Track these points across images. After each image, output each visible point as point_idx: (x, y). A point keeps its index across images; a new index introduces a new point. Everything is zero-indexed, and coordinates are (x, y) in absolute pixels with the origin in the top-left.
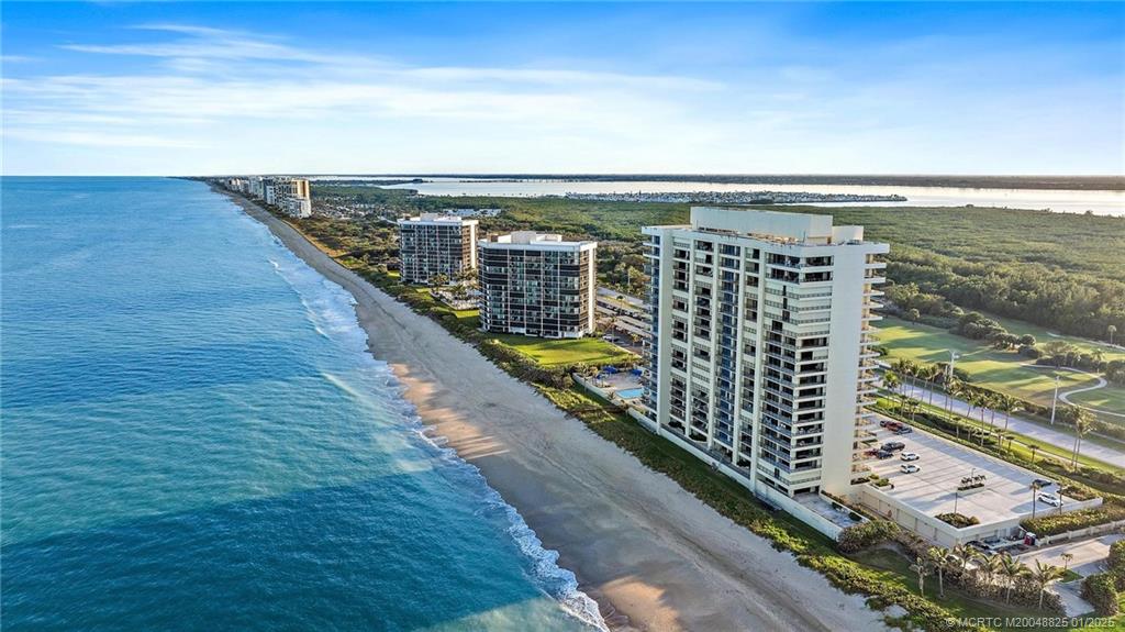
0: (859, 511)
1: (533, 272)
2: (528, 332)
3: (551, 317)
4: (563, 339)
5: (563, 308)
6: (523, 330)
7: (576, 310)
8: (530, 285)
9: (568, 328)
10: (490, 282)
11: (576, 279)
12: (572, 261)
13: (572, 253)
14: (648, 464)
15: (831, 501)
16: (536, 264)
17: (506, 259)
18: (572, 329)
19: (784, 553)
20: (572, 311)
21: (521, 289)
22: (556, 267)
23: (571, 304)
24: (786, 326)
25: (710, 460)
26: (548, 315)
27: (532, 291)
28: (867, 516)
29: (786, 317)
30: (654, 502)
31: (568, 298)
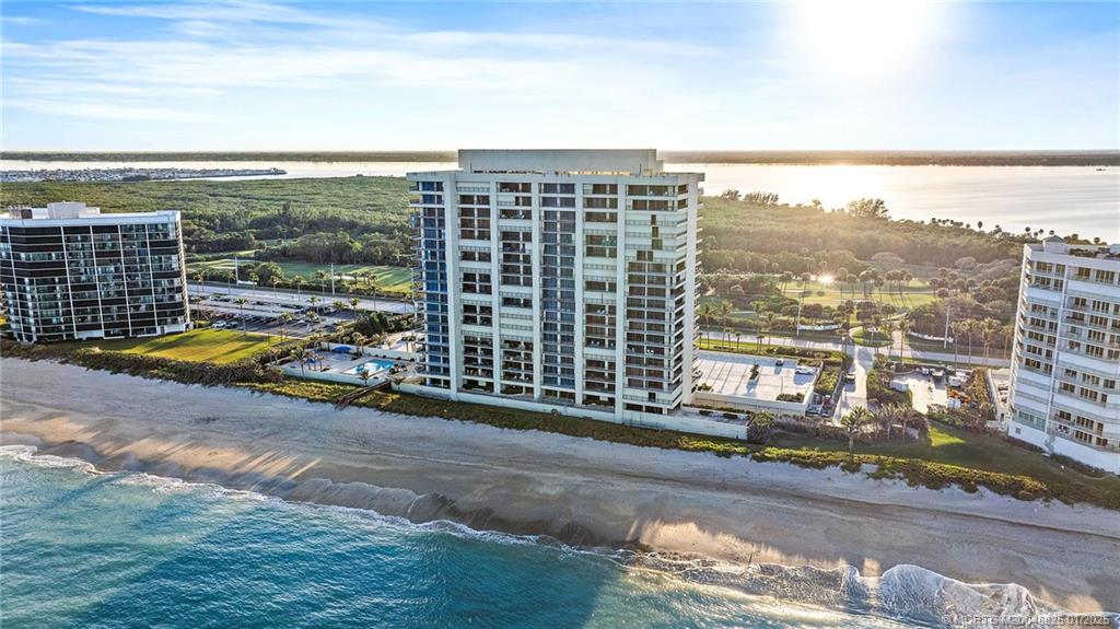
0: (731, 410)
1: (108, 255)
2: (107, 334)
3: (143, 309)
4: (163, 335)
5: (160, 297)
6: (100, 333)
7: (178, 297)
8: (104, 272)
9: (169, 320)
10: (32, 274)
11: (174, 257)
12: (166, 235)
13: (165, 225)
14: (506, 426)
15: (697, 410)
16: (109, 244)
17: (60, 240)
18: (175, 322)
19: (734, 458)
20: (172, 298)
21: (89, 279)
22: (144, 245)
23: (170, 290)
24: (657, 254)
25: (548, 408)
26: (137, 308)
27: (104, 280)
28: (743, 412)
29: (657, 245)
30: (561, 456)
31: (165, 282)
